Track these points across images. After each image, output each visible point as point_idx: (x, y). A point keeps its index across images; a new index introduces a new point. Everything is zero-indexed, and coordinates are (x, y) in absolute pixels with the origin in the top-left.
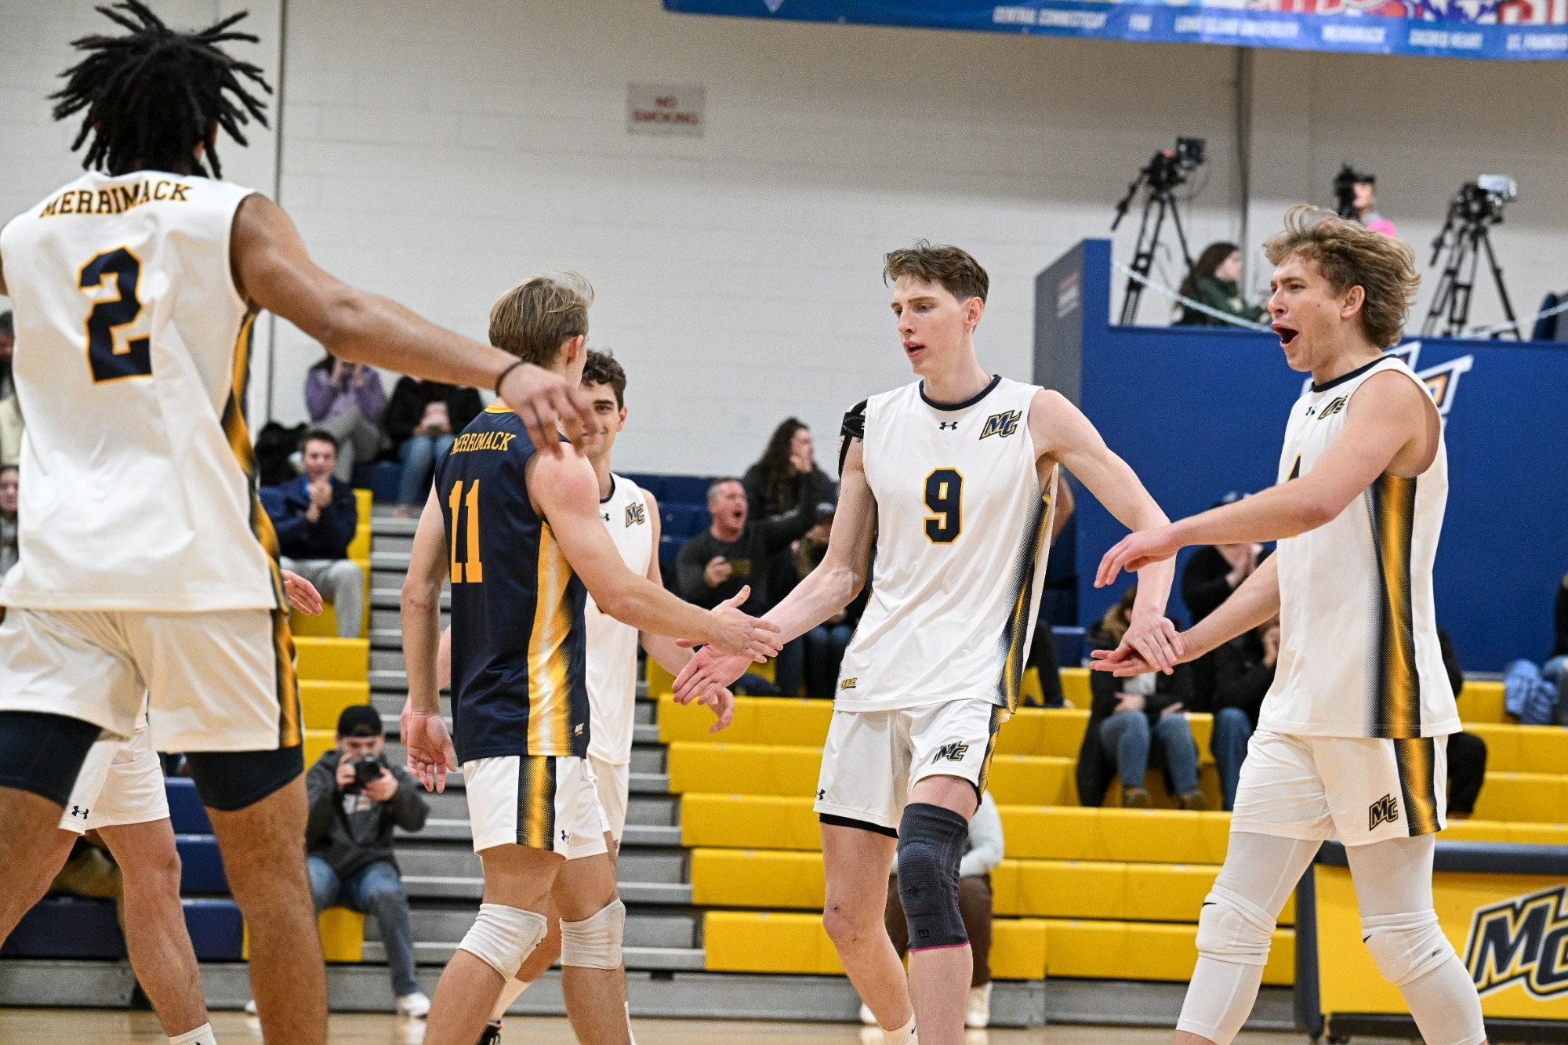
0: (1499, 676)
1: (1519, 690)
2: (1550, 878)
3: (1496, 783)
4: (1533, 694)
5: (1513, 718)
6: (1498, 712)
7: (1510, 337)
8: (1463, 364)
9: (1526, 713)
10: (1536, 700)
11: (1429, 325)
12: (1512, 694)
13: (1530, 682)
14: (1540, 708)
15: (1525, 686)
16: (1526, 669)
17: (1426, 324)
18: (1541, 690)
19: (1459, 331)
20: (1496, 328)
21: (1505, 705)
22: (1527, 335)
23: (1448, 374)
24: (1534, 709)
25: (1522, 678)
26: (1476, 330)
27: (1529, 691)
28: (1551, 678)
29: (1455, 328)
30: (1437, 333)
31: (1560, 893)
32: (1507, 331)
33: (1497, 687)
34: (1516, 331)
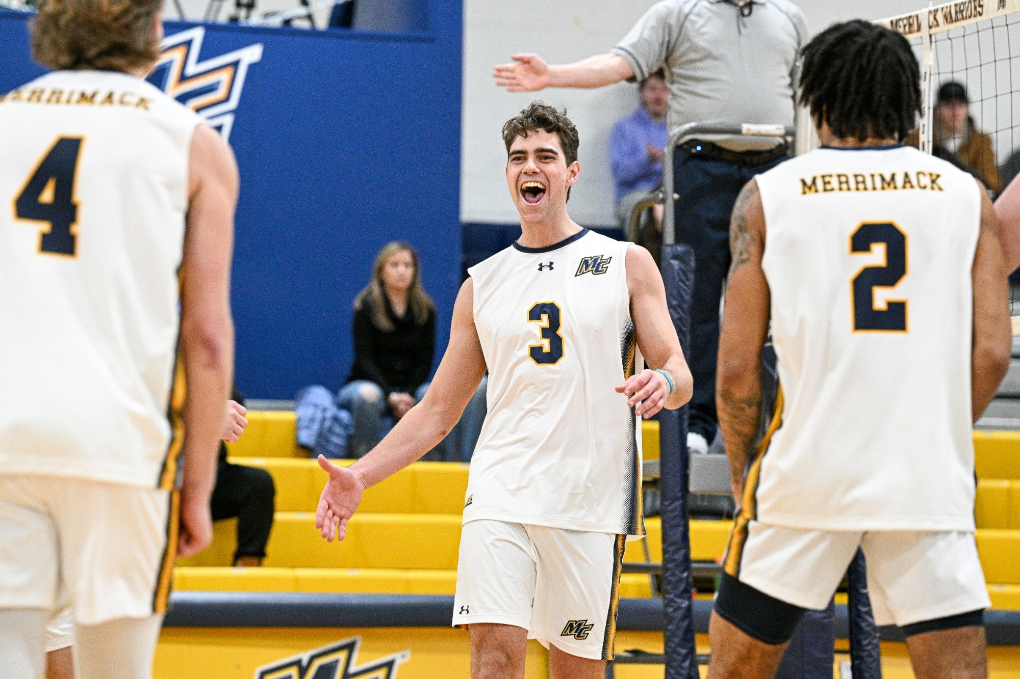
0: (291, 404)
1: (312, 420)
2: (343, 631)
3: (288, 524)
4: (328, 424)
5: (306, 451)
6: (290, 445)
7: (304, 25)
8: (252, 54)
9: (318, 444)
10: (330, 430)
11: (214, 10)
12: (305, 423)
13: (325, 410)
14: (336, 440)
15: (319, 415)
16: (319, 396)
17: (210, 7)
18: (336, 419)
19: (248, 17)
20: (288, 14)
21: (297, 438)
22: (322, 22)
23: (235, 65)
24: (328, 441)
25: (316, 406)
26: (267, 15)
27: (324, 420)
28: (346, 405)
29: (243, 13)
30: (223, 18)
31: (350, 647)
32: (300, 18)
33: (290, 416)
34: (309, 17)
